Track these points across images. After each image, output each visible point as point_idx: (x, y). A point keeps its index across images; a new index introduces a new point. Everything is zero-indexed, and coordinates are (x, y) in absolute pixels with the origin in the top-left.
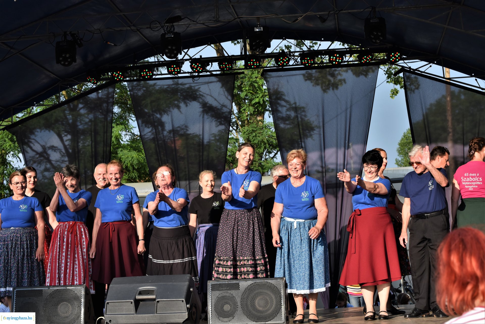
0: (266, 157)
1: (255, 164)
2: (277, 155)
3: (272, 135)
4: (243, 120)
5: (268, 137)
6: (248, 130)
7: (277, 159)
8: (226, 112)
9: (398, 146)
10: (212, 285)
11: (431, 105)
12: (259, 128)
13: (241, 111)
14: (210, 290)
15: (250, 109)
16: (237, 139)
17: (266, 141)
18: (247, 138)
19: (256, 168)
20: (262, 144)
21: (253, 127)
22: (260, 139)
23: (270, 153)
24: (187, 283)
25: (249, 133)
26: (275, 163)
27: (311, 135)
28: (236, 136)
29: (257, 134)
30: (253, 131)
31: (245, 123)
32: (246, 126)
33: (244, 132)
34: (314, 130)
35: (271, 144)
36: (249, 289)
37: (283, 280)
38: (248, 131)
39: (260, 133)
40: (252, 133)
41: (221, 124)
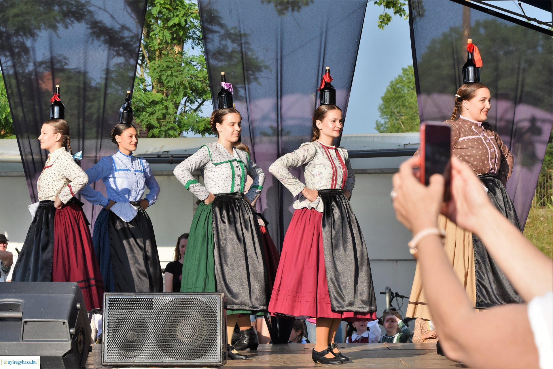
0: (185, 108)
1: (169, 118)
2: (202, 107)
3: (196, 75)
4: (152, 49)
5: (191, 78)
6: (160, 66)
7: (202, 112)
8: (127, 37)
9: (381, 102)
10: (110, 300)
11: (434, 41)
12: (177, 64)
13: (151, 37)
14: (107, 307)
15: (165, 34)
16: (143, 79)
17: (187, 84)
18: (158, 78)
19: (171, 125)
20: (181, 88)
21: (167, 61)
22: (178, 80)
23: (192, 102)
24: (72, 296)
25: (161, 71)
26: (199, 118)
27: (256, 79)
28: (140, 74)
29: (173, 72)
30: (168, 67)
31: (155, 54)
32: (157, 59)
33: (153, 68)
34: (261, 71)
35: (194, 88)
36: (168, 308)
37: (221, 297)
38: (160, 68)
39: (178, 71)
40: (165, 71)
41: (119, 55)
